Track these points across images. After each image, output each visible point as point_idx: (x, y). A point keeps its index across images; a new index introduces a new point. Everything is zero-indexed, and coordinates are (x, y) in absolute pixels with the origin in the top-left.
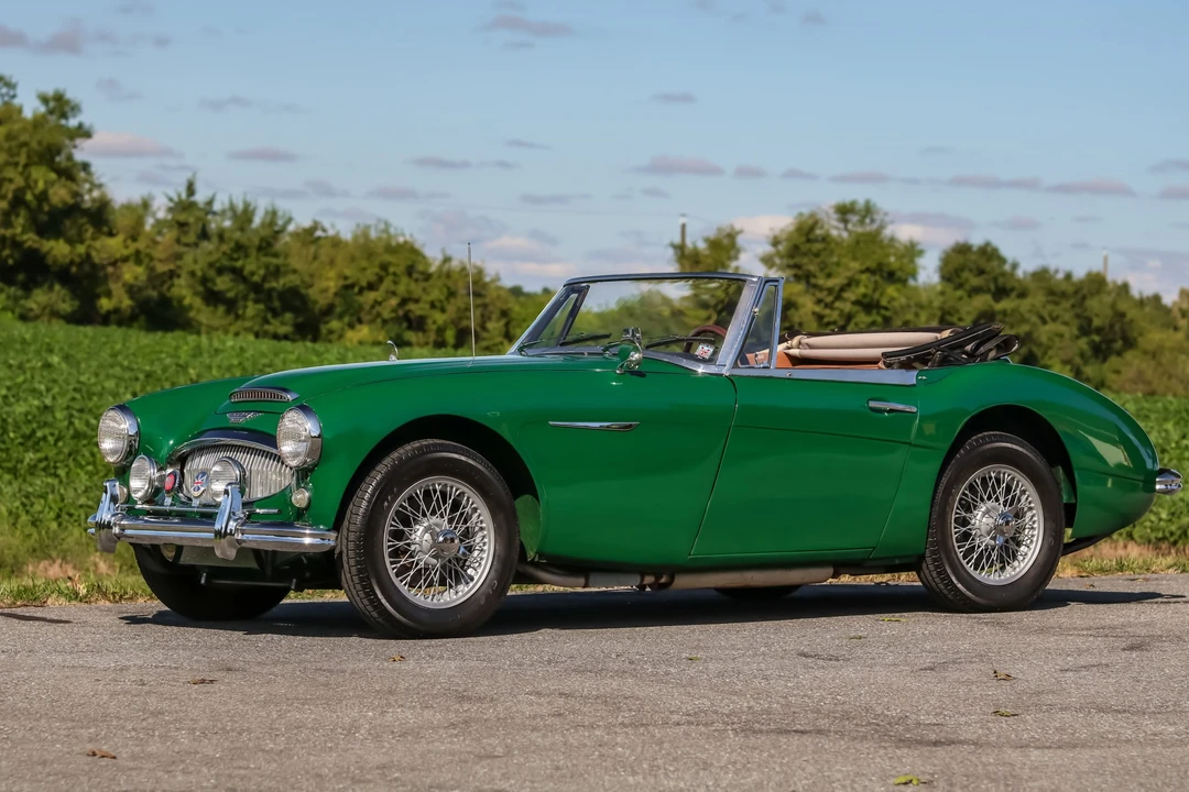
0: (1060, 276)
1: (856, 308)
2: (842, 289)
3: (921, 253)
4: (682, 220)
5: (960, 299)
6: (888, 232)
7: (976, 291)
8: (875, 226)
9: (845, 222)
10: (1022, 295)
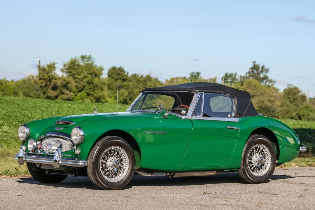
0: (140, 76)
1: (87, 84)
2: (83, 79)
3: (104, 70)
4: (39, 59)
5: (113, 81)
6: (95, 64)
7: (117, 79)
8: (91, 62)
9: (83, 60)
10: (130, 81)
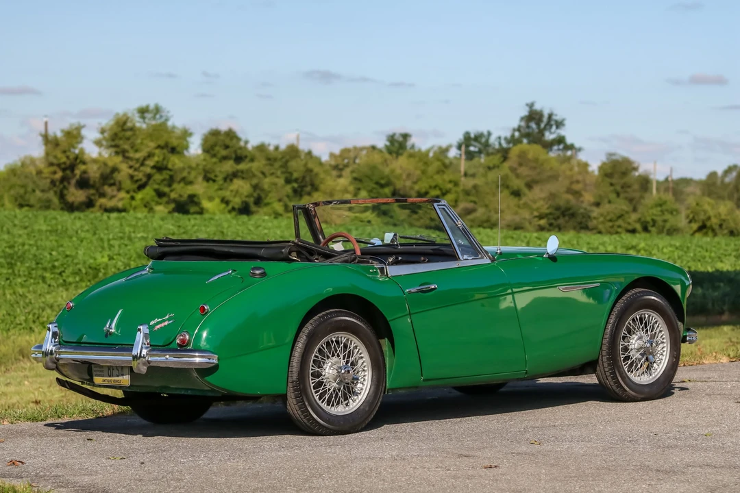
0: (271, 148)
1: (154, 171)
2: (145, 159)
3: (190, 135)
4: (45, 119)
5: (215, 163)
6: (170, 123)
7: (225, 158)
8: (163, 120)
9: (144, 118)
10: (252, 160)
